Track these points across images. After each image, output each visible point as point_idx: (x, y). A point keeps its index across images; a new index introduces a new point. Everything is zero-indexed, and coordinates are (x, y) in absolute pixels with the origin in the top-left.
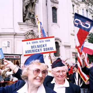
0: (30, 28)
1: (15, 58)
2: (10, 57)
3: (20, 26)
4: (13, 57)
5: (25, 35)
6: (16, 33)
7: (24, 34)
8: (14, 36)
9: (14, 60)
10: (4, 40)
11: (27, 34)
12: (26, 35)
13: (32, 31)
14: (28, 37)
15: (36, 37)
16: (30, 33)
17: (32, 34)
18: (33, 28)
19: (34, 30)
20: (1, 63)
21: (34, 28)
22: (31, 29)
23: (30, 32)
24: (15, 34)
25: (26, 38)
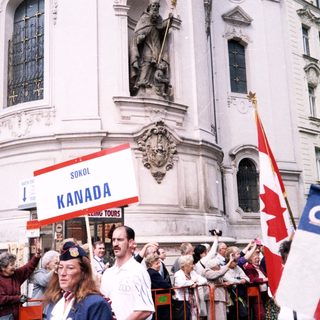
0: (154, 114)
1: (104, 216)
3: (121, 110)
4: (99, 213)
5: (136, 140)
6: (108, 133)
7: (135, 136)
8: (102, 142)
9: (104, 224)
11: (144, 135)
12: (141, 137)
13: (160, 123)
14: (147, 144)
15: (174, 145)
16: (153, 130)
17: (160, 133)
18: (162, 113)
19: (166, 122)
20: (61, 233)
21: (166, 114)
22: (158, 118)
23: (153, 127)
24: (105, 135)
25: (140, 149)
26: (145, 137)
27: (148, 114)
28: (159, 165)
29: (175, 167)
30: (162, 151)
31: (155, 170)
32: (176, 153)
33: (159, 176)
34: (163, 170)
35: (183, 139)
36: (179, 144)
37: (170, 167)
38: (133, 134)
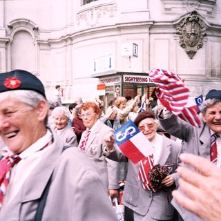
0: (190, 6)
1: (148, 82)
2: (137, 79)
3: (165, 4)
4: (145, 80)
5: (175, 26)
6: (154, 22)
7: (174, 23)
8: (150, 29)
9: (148, 87)
10: (127, 40)
11: (181, 22)
12: (179, 24)
13: (194, 13)
14: (184, 29)
15: (204, 29)
16: (188, 18)
17: (194, 20)
18: (196, 5)
19: (199, 12)
20: (119, 92)
21: (199, 6)
22: (192, 9)
23: (189, 15)
24: (152, 23)
25: (178, 33)
26: (182, 24)
27: (185, 6)
28: (192, 45)
29: (204, 47)
30: (194, 34)
31: (189, 49)
32: (205, 35)
33: (191, 54)
34: (195, 49)
35: (212, 24)
36: (209, 29)
37: (200, 46)
38: (173, 22)
